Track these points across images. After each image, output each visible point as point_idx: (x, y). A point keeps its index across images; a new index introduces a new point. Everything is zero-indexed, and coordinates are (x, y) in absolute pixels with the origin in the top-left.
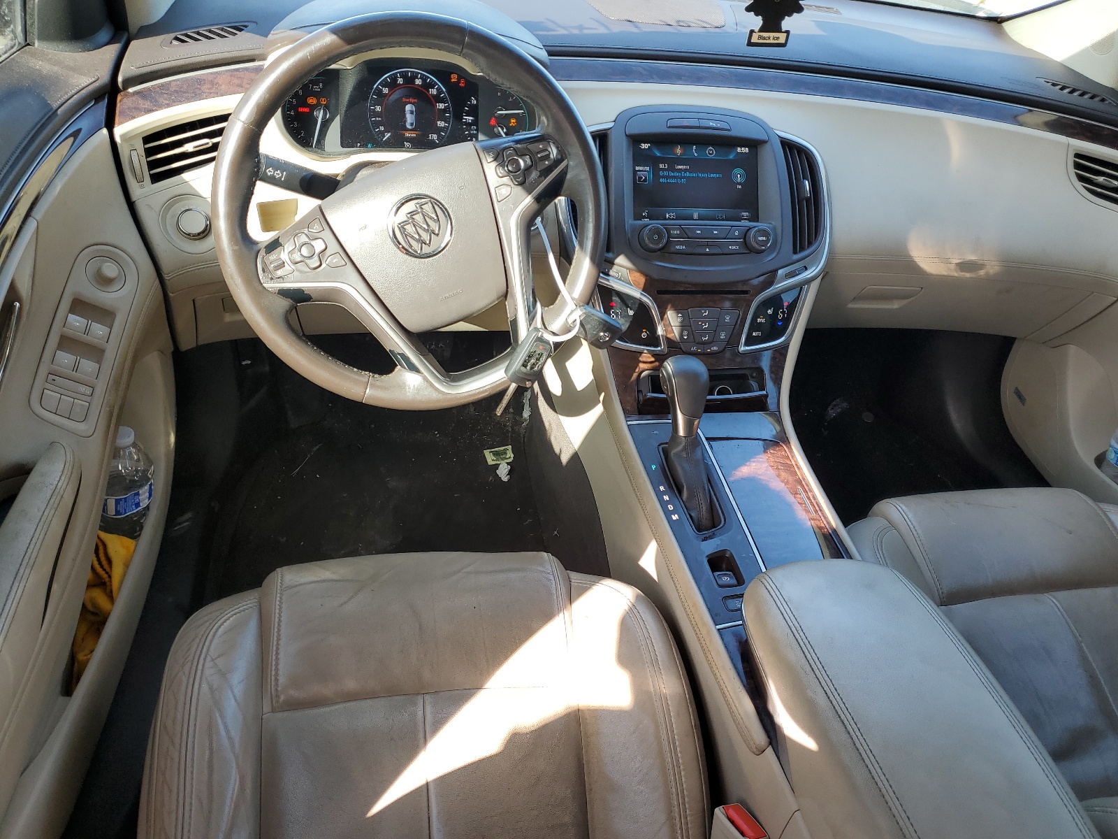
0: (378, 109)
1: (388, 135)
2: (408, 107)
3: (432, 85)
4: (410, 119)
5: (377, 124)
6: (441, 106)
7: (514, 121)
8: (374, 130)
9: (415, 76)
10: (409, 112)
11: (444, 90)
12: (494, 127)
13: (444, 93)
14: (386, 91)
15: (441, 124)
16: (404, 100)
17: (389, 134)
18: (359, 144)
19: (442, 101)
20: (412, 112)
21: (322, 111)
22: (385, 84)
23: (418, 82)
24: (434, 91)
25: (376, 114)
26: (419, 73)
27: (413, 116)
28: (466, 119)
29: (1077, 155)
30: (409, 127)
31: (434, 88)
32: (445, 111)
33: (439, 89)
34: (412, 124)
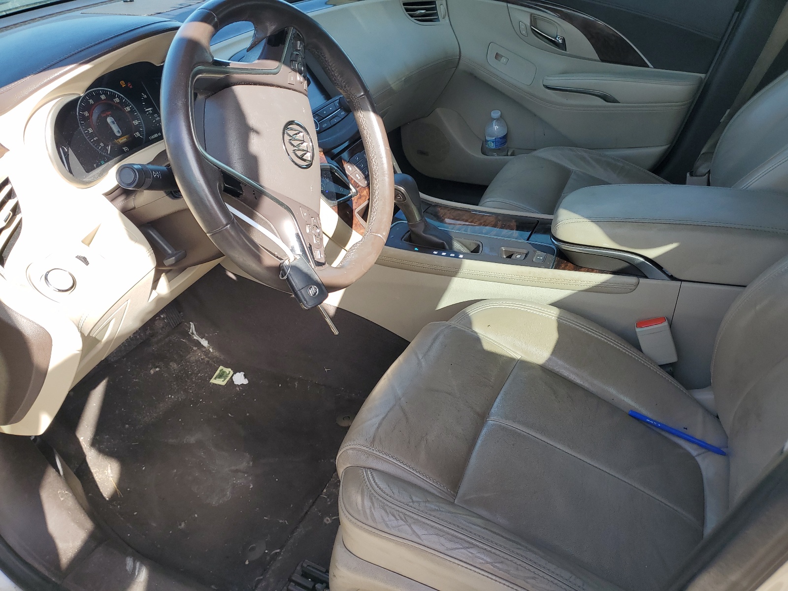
0: (90, 130)
1: (109, 149)
2: (109, 120)
3: (113, 96)
4: (115, 128)
5: (97, 143)
6: (128, 109)
8: (98, 148)
10: (111, 123)
13: (123, 98)
14: (86, 114)
15: (136, 122)
16: (103, 115)
19: (126, 104)
20: (113, 122)
23: (103, 97)
24: (117, 100)
25: (91, 136)
27: (116, 125)
28: (148, 111)
29: (405, 4)
30: (118, 135)
31: (115, 98)
32: (132, 111)
33: (119, 97)
34: (119, 132)
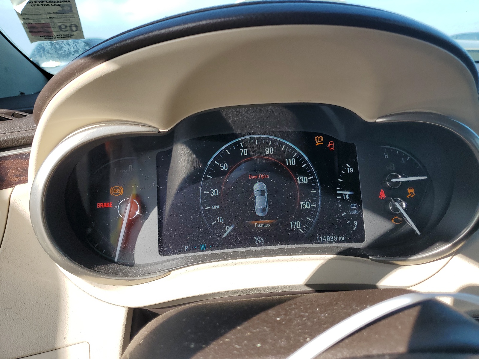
0: (215, 192)
1: (229, 229)
2: (257, 187)
4: (260, 202)
5: (214, 214)
6: (304, 180)
7: (413, 191)
8: (210, 223)
9: (264, 143)
10: (258, 193)
11: (306, 158)
12: (387, 202)
13: (306, 162)
14: (224, 167)
15: (305, 205)
16: (251, 177)
17: (231, 228)
18: (186, 247)
19: (305, 172)
20: (262, 193)
21: (129, 205)
22: (222, 158)
23: (269, 151)
24: (292, 162)
25: (211, 201)
26: (269, 139)
27: (265, 198)
28: (341, 195)
30: (259, 214)
31: (291, 158)
32: (309, 186)
33: (299, 159)
34: (263, 210)
